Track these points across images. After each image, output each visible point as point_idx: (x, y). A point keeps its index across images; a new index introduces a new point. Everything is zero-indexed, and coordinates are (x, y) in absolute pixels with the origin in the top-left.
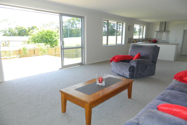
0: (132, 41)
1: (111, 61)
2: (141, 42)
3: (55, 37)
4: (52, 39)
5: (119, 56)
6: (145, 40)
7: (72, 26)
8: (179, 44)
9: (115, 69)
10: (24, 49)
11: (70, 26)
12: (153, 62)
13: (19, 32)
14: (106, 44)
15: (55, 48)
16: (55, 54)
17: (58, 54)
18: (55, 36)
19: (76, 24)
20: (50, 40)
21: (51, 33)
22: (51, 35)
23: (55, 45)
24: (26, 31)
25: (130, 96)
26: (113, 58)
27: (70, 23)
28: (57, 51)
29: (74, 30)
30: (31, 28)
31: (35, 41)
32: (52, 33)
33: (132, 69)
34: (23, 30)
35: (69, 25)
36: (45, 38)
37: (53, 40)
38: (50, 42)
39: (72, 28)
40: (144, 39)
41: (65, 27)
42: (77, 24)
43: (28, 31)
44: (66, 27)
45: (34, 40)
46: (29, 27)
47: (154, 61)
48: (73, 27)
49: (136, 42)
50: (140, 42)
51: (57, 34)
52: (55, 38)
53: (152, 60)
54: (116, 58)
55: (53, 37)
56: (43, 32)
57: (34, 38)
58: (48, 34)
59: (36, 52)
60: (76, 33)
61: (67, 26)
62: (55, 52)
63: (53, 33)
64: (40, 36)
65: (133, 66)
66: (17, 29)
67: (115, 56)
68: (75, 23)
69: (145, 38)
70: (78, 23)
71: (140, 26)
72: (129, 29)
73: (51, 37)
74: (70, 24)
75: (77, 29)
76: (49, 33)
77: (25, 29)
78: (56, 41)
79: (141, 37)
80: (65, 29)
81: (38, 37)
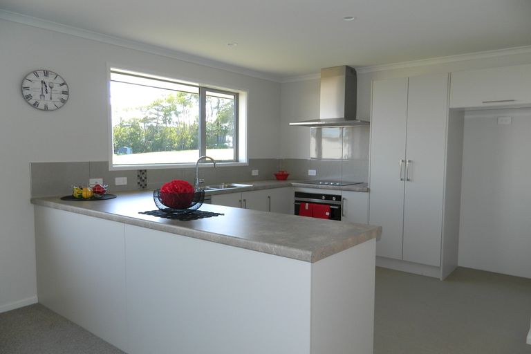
6: (255, 173)
11: (161, 118)
19: (177, 114)
27: (162, 110)
29: (171, 131)
35: (158, 115)
39: (168, 125)
42: (180, 113)
44: (149, 122)
60: (177, 139)
61: (152, 119)
68: (175, 109)
69: (250, 160)
74: (162, 114)
75: (182, 126)
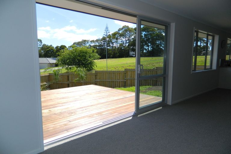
3: (89, 58)
7: (107, 45)
10: (55, 75)
13: (45, 52)
16: (96, 81)
17: (99, 80)
20: (83, 62)
21: (84, 53)
22: (85, 56)
24: (53, 51)
27: (106, 42)
28: (99, 78)
29: (110, 50)
32: (86, 53)
34: (50, 50)
35: (104, 44)
36: (78, 59)
37: (87, 61)
39: (108, 48)
41: (99, 47)
42: (113, 43)
43: (56, 51)
44: (101, 47)
48: (109, 46)
55: (87, 58)
56: (75, 52)
57: (65, 60)
58: (81, 54)
59: (70, 78)
60: (112, 53)
61: (102, 45)
62: (96, 79)
64: (72, 57)
66: (43, 49)
68: (111, 41)
70: (115, 42)
72: (222, 45)
73: (85, 58)
75: (114, 48)
77: (52, 49)
78: (90, 63)
80: (99, 48)
81: (69, 59)
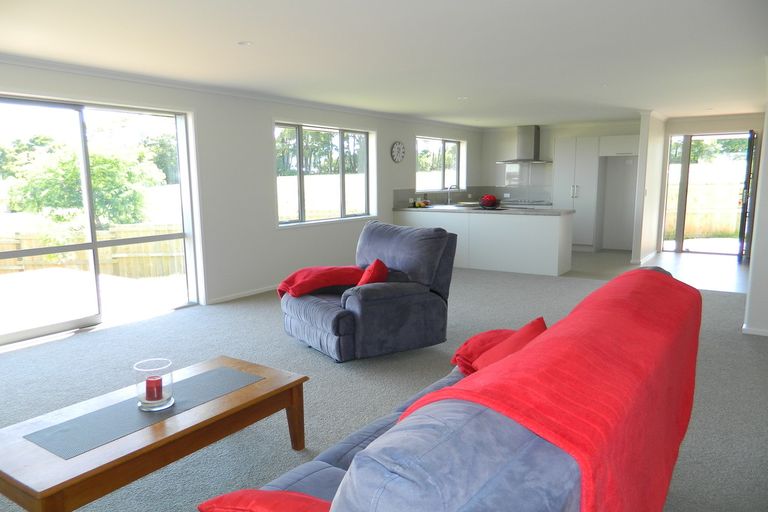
0: (411, 201)
1: (282, 293)
2: (452, 203)
3: (129, 180)
4: (117, 190)
5: (310, 271)
6: (470, 196)
8: (574, 211)
9: (295, 322)
12: (431, 291)
14: (295, 216)
15: (113, 233)
17: (125, 255)
18: (130, 176)
20: (106, 194)
21: (108, 165)
22: (113, 175)
23: (130, 216)
24: (4, 154)
25: (298, 439)
26: (286, 282)
30: (25, 142)
31: (37, 199)
32: (116, 164)
33: (344, 326)
37: (121, 192)
38: (108, 202)
40: (463, 192)
45: (33, 195)
46: (19, 141)
47: (437, 289)
49: (423, 204)
50: (446, 204)
51: (136, 171)
52: (127, 184)
53: (428, 286)
54: (299, 281)
55: (119, 182)
57: (35, 189)
63: (120, 164)
64: (61, 179)
65: (350, 314)
67: (297, 271)
69: (468, 187)
71: (444, 142)
72: (392, 157)
73: (113, 183)
76: (105, 167)
77: (3, 147)
78: (133, 199)
79: (451, 182)
81: (49, 184)
